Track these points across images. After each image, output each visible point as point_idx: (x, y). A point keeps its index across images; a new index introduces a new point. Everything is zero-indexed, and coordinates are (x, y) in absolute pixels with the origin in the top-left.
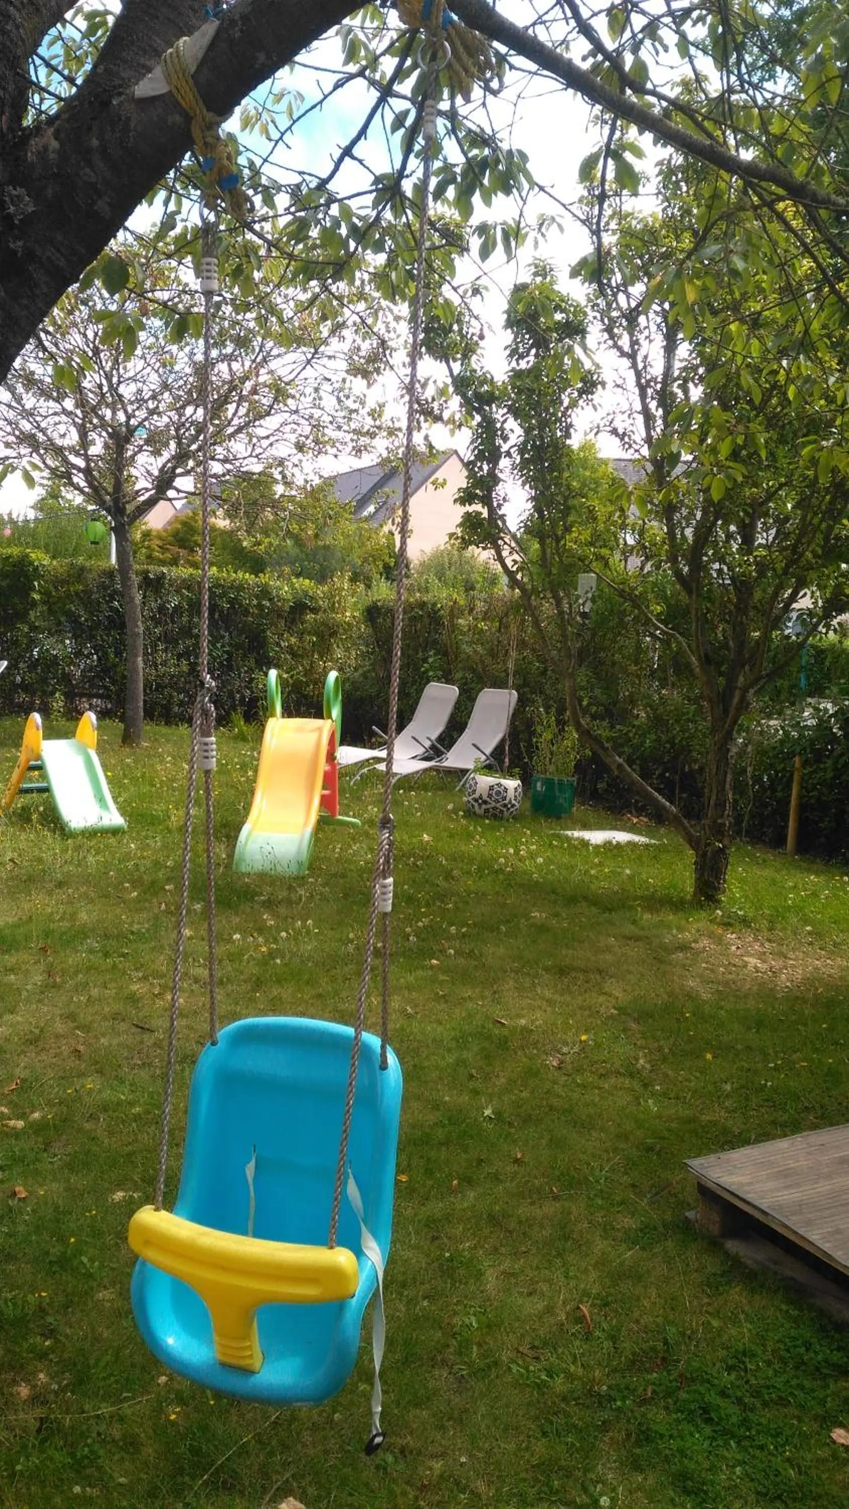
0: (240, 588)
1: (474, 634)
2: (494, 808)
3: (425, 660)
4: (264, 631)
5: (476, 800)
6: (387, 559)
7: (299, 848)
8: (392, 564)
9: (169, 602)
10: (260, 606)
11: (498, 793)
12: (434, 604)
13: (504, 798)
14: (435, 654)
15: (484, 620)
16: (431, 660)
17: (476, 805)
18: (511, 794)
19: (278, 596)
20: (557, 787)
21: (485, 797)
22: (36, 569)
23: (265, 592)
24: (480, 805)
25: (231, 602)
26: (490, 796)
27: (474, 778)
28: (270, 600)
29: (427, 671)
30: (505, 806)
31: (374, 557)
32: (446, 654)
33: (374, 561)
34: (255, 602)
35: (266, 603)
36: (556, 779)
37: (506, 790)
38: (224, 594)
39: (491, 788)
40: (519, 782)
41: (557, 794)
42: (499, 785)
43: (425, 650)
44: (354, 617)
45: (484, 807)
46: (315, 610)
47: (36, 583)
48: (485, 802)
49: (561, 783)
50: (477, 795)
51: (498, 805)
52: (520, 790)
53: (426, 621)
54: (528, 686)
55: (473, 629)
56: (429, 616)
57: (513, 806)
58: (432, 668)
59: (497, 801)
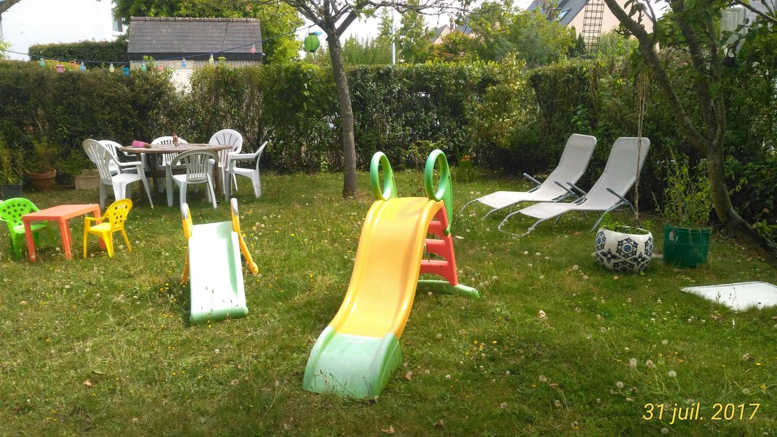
0: (443, 73)
1: (614, 89)
2: (624, 263)
3: (575, 113)
4: (461, 101)
5: (605, 255)
6: (571, 44)
7: (374, 360)
8: (574, 47)
9: (394, 88)
10: (457, 85)
11: (627, 248)
12: (581, 69)
13: (634, 253)
14: (583, 108)
15: (622, 77)
16: (579, 113)
17: (605, 259)
18: (641, 249)
19: (470, 75)
20: (690, 237)
21: (614, 252)
22: (305, 75)
23: (460, 74)
24: (609, 259)
25: (437, 83)
26: (619, 251)
27: (602, 233)
28: (465, 79)
29: (576, 121)
30: (635, 260)
31: (563, 44)
32: (592, 107)
33: (562, 47)
34: (454, 82)
35: (462, 81)
36: (690, 229)
37: (636, 245)
38: (432, 78)
39: (620, 243)
40: (650, 235)
41: (691, 243)
42: (628, 240)
43: (576, 105)
44: (522, 85)
45: (613, 261)
46: (495, 83)
47: (306, 85)
48: (614, 257)
49: (695, 234)
50: (605, 250)
51: (628, 260)
52: (650, 243)
53: (577, 81)
54: (661, 130)
55: (613, 85)
56: (578, 78)
57: (643, 259)
58: (580, 119)
59: (626, 256)
